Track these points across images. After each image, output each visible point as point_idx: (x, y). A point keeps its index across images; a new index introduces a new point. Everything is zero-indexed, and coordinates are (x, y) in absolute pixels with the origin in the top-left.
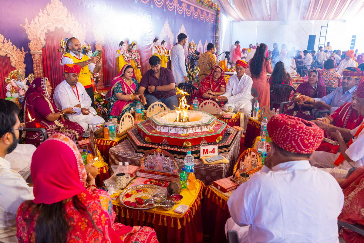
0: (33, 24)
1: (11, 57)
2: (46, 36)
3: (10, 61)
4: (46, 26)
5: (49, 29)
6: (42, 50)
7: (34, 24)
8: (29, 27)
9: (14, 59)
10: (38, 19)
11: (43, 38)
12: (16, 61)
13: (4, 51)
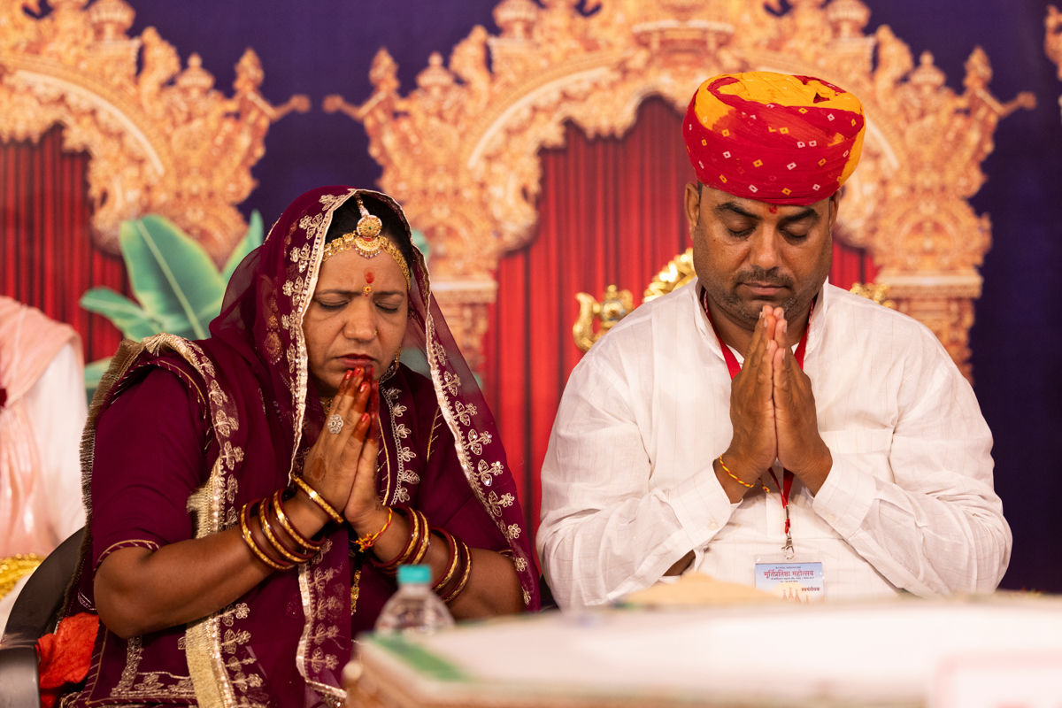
0: (436, 92)
1: (101, 149)
2: (544, 166)
3: (86, 185)
4: (555, 96)
5: (577, 112)
6: (497, 276)
7: (445, 89)
8: (396, 115)
9: (132, 172)
10: (488, 51)
11: (513, 185)
12: (148, 189)
13: (40, 90)
